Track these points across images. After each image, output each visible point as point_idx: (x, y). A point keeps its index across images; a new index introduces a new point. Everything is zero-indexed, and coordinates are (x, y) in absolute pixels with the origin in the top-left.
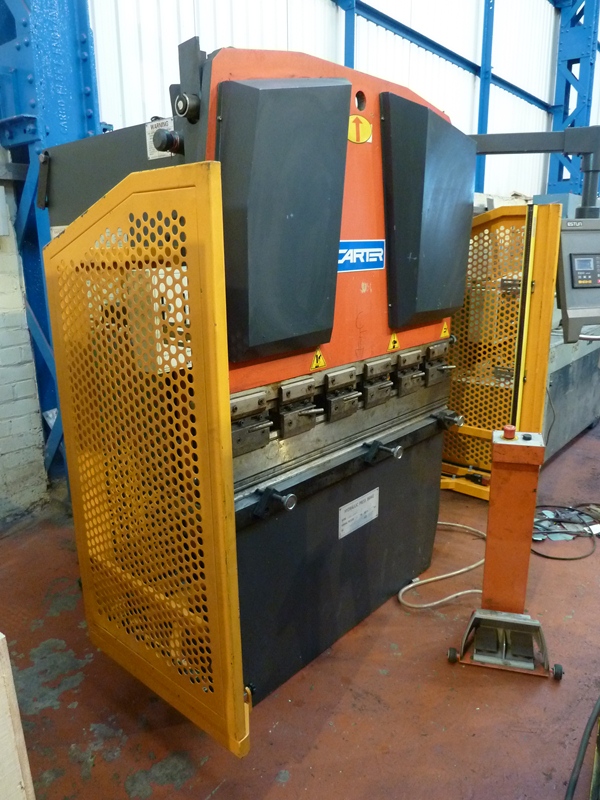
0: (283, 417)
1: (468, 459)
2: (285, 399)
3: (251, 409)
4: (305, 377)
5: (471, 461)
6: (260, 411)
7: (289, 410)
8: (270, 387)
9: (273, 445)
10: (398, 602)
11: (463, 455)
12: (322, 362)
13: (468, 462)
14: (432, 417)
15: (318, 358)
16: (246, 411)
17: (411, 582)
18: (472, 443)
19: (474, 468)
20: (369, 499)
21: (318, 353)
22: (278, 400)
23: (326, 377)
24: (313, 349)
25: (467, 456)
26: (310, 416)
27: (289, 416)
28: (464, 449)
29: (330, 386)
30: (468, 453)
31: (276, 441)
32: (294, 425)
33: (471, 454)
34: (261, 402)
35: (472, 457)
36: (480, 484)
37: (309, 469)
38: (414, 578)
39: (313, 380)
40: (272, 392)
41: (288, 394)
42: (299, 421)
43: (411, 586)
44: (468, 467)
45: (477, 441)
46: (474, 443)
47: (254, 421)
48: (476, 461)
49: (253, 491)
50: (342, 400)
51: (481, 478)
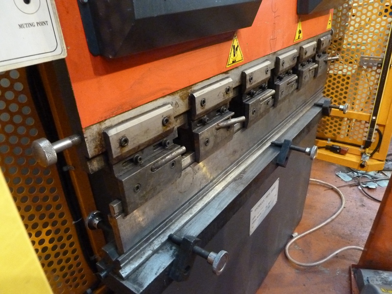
0: (197, 135)
1: (326, 133)
2: (199, 110)
3: (152, 135)
4: (221, 77)
5: (329, 135)
6: (166, 134)
7: (203, 123)
8: (177, 96)
9: (186, 174)
10: (286, 257)
11: (323, 130)
12: (239, 56)
13: (327, 135)
14: (317, 105)
15: (235, 49)
16: (144, 139)
17: (292, 237)
18: (331, 121)
19: (332, 141)
20: (272, 190)
21: (236, 42)
22: (190, 113)
23: (243, 75)
24: (229, 37)
25: (326, 131)
26: (229, 127)
27: (205, 133)
28: (324, 126)
29: (248, 86)
30: (327, 129)
31: (189, 168)
32: (211, 144)
33: (330, 129)
34: (166, 122)
35: (330, 131)
36: (339, 153)
37: (226, 186)
38: (293, 233)
39: (230, 80)
40: (181, 102)
41: (203, 103)
42: (216, 137)
43: (293, 240)
44: (326, 139)
45: (335, 119)
46: (333, 121)
47: (157, 151)
48: (334, 134)
49: (166, 238)
50: (259, 101)
51: (340, 149)
